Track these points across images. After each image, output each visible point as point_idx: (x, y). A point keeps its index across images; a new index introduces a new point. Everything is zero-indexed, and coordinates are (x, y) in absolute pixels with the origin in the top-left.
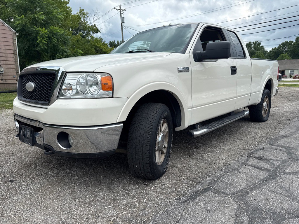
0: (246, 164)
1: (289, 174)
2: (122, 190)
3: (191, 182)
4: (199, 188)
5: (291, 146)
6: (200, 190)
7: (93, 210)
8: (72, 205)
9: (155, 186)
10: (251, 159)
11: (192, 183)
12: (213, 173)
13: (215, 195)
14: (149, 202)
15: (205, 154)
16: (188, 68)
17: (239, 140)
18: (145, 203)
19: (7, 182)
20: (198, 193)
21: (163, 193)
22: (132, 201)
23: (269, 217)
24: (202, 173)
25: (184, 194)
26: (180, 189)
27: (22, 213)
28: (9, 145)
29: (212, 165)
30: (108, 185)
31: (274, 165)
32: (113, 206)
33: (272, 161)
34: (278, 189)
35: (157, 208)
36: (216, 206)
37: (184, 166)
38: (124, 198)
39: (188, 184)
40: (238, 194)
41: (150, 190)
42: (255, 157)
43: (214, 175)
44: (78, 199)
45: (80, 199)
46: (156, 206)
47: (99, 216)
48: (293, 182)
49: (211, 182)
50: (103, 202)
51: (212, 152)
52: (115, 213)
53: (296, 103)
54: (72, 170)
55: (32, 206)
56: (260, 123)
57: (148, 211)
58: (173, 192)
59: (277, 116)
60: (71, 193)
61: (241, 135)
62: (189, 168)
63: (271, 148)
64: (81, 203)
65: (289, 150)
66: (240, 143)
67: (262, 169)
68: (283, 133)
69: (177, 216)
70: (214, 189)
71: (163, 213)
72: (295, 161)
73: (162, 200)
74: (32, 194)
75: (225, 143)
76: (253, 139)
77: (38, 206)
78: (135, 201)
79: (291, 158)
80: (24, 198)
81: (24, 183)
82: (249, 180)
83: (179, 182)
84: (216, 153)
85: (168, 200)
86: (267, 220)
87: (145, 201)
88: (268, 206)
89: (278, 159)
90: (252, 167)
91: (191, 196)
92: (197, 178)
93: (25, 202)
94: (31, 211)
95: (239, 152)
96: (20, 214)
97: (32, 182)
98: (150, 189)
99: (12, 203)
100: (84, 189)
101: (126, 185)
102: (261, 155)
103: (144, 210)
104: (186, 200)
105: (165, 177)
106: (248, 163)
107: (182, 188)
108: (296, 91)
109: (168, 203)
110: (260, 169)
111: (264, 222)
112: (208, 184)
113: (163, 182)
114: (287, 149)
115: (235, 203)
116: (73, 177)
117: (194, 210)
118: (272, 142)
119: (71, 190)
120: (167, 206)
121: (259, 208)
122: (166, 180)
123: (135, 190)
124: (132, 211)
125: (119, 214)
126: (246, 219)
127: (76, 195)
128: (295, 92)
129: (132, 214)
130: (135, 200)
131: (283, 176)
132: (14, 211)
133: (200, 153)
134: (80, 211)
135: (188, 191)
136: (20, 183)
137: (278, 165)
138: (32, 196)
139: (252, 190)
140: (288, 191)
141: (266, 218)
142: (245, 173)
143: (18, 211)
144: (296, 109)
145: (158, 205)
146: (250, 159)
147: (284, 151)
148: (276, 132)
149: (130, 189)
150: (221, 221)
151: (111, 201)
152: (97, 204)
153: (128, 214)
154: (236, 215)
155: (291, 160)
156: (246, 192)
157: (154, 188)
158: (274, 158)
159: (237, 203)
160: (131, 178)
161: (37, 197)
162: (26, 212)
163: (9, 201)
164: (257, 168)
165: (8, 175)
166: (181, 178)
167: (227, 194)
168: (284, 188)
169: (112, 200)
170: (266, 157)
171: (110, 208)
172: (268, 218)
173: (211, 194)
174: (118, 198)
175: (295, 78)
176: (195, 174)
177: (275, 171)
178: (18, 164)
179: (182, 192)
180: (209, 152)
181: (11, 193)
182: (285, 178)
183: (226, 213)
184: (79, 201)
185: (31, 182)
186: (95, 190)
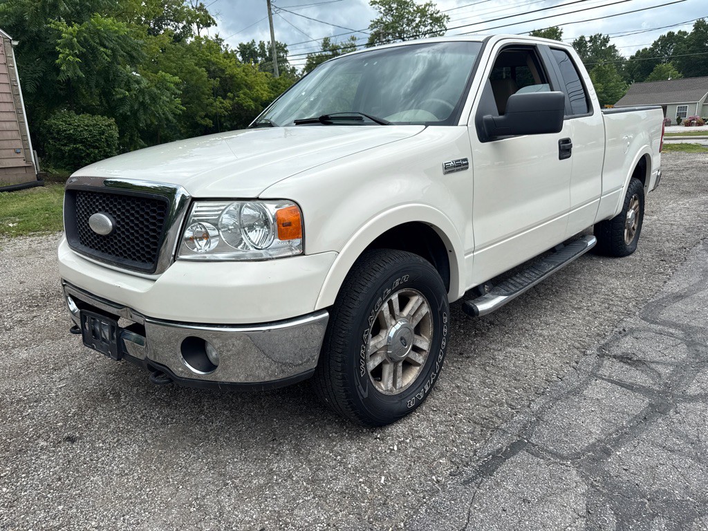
0: (597, 377)
1: (694, 399)
2: (328, 455)
3: (478, 428)
4: (498, 443)
5: (693, 324)
6: (502, 448)
7: (270, 509)
8: (222, 498)
9: (400, 442)
10: (607, 362)
11: (482, 431)
12: (526, 403)
13: (536, 460)
14: (393, 483)
15: (501, 350)
16: (466, 160)
17: (575, 309)
18: (383, 485)
19: (60, 442)
20: (499, 458)
21: (419, 458)
22: (354, 483)
23: (660, 513)
24: (501, 405)
25: (467, 460)
26: (457, 447)
27: (114, 523)
28: (41, 340)
29: (519, 380)
30: (293, 442)
31: (660, 377)
32: (314, 498)
33: (653, 366)
34: (674, 441)
35: (412, 499)
36: (541, 488)
37: (458, 387)
38: (335, 476)
39: (472, 433)
40: (586, 456)
41: (391, 452)
42: (615, 357)
43: (529, 407)
44: (233, 482)
45: (237, 481)
46: (410, 493)
47: (286, 524)
48: (704, 421)
49: (525, 427)
50: (290, 488)
51: (515, 347)
52: (322, 515)
53: (696, 200)
54: (204, 405)
55: (131, 503)
56: (619, 261)
57: (393, 506)
58: (442, 455)
59: (655, 239)
60: (212, 465)
61: (577, 294)
62: (469, 389)
63: (649, 330)
64: (241, 492)
65: (689, 336)
66: (577, 318)
67: (633, 387)
68: (673, 287)
69: (459, 517)
70: (533, 444)
71: (428, 511)
72: (705, 365)
73: (420, 477)
74: (126, 472)
75: (543, 318)
76: (607, 305)
77: (144, 502)
78: (360, 482)
79: (697, 355)
80: (110, 482)
81: (101, 445)
82: (608, 418)
83: (451, 431)
84: (526, 346)
85: (434, 477)
86: (656, 520)
87: (382, 481)
88: (655, 483)
89: (668, 359)
90: (612, 383)
91: (483, 466)
92: (491, 418)
93: (115, 493)
94: (134, 517)
95: (577, 345)
96: (109, 524)
97: (118, 441)
98: (389, 449)
99: (85, 497)
100: (241, 454)
101: (333, 441)
102: (628, 349)
103: (384, 504)
104: (473, 477)
105: (418, 416)
106: (600, 372)
107: (461, 443)
108: (694, 165)
109: (434, 485)
110: (630, 387)
111: (649, 525)
112: (516, 432)
113: (417, 431)
114: (686, 333)
115: (583, 481)
116: (209, 422)
117: (495, 501)
118: (650, 312)
119: (212, 459)
120: (434, 492)
121: (635, 491)
122: (423, 425)
123: (356, 453)
124: (359, 507)
125: (331, 516)
126: (610, 519)
127: (226, 470)
128: (692, 168)
129: (360, 515)
130: (361, 480)
131: (681, 406)
132: (96, 518)
133: (490, 349)
134: (242, 512)
135: (475, 451)
136: (92, 442)
137: (669, 377)
138: (126, 477)
139: (617, 443)
140: (695, 443)
141: (654, 516)
142: (598, 399)
143: (103, 516)
144: (698, 217)
145: (414, 490)
146: (605, 362)
147: (679, 339)
148: (657, 286)
149: (345, 452)
150: (556, 525)
151: (308, 484)
152: (276, 493)
153: (351, 516)
154: (587, 509)
155: (697, 363)
156: (602, 451)
157: (398, 446)
158: (657, 359)
159: (587, 479)
160: (343, 421)
161: (139, 478)
162: (122, 519)
163: (78, 492)
164: (622, 385)
165: (58, 422)
166: (455, 418)
167: (562, 458)
168: (687, 436)
169: (308, 481)
170: (640, 355)
171: (308, 501)
172: (657, 515)
173: (528, 458)
174: (321, 474)
175: (688, 124)
176: (485, 406)
177: (664, 392)
178: (75, 393)
179: (462, 455)
180: (508, 346)
181: (78, 472)
182: (688, 412)
183: (565, 507)
184: (236, 487)
185: (115, 440)
186: (266, 455)
